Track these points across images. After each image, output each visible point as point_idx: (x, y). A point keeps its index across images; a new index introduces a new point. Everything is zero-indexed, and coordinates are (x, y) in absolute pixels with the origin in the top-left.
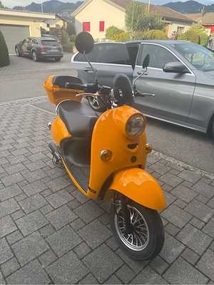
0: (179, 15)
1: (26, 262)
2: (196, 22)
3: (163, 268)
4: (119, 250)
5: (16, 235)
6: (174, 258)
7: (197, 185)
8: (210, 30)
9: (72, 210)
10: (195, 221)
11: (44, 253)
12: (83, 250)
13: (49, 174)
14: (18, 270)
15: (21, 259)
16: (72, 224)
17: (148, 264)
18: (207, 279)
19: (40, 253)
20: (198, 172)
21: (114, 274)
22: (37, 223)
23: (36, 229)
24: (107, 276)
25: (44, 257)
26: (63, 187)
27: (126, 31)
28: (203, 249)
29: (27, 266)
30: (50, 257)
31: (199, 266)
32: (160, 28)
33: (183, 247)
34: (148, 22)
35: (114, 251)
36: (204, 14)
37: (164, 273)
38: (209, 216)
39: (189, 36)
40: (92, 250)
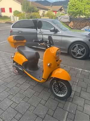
0: (43, 6)
1: (24, 113)
2: (49, 10)
3: (71, 100)
4: (56, 98)
5: (14, 104)
6: (73, 96)
7: (70, 71)
8: (55, 13)
9: (32, 89)
10: (74, 83)
11: (29, 107)
12: (43, 102)
13: (15, 78)
14: (22, 116)
15: (21, 112)
16: (35, 94)
17: (66, 100)
18: (84, 99)
19: (28, 108)
20: (69, 67)
21: (57, 106)
22: (21, 98)
23: (21, 100)
24: (56, 108)
25: (30, 109)
26: (24, 82)
27: (22, 13)
28: (80, 91)
29: (25, 114)
30: (32, 108)
31: (81, 96)
32: (37, 12)
33: (74, 92)
34: (31, 9)
35: (54, 99)
36: (52, 6)
37: (72, 101)
38: (78, 80)
39: (48, 15)
40: (47, 101)
